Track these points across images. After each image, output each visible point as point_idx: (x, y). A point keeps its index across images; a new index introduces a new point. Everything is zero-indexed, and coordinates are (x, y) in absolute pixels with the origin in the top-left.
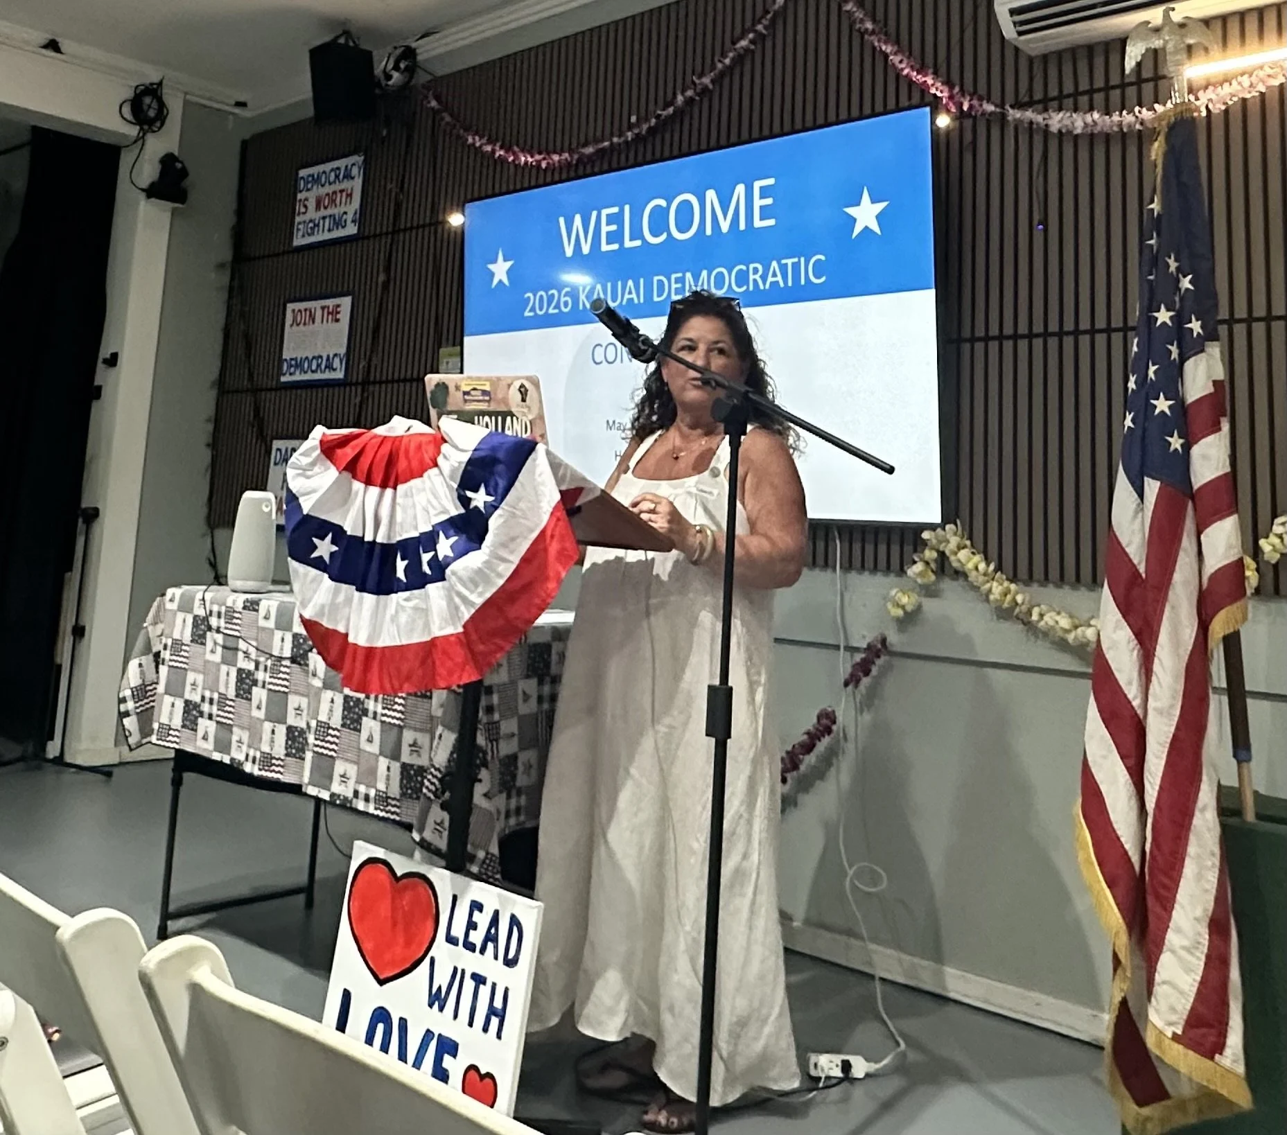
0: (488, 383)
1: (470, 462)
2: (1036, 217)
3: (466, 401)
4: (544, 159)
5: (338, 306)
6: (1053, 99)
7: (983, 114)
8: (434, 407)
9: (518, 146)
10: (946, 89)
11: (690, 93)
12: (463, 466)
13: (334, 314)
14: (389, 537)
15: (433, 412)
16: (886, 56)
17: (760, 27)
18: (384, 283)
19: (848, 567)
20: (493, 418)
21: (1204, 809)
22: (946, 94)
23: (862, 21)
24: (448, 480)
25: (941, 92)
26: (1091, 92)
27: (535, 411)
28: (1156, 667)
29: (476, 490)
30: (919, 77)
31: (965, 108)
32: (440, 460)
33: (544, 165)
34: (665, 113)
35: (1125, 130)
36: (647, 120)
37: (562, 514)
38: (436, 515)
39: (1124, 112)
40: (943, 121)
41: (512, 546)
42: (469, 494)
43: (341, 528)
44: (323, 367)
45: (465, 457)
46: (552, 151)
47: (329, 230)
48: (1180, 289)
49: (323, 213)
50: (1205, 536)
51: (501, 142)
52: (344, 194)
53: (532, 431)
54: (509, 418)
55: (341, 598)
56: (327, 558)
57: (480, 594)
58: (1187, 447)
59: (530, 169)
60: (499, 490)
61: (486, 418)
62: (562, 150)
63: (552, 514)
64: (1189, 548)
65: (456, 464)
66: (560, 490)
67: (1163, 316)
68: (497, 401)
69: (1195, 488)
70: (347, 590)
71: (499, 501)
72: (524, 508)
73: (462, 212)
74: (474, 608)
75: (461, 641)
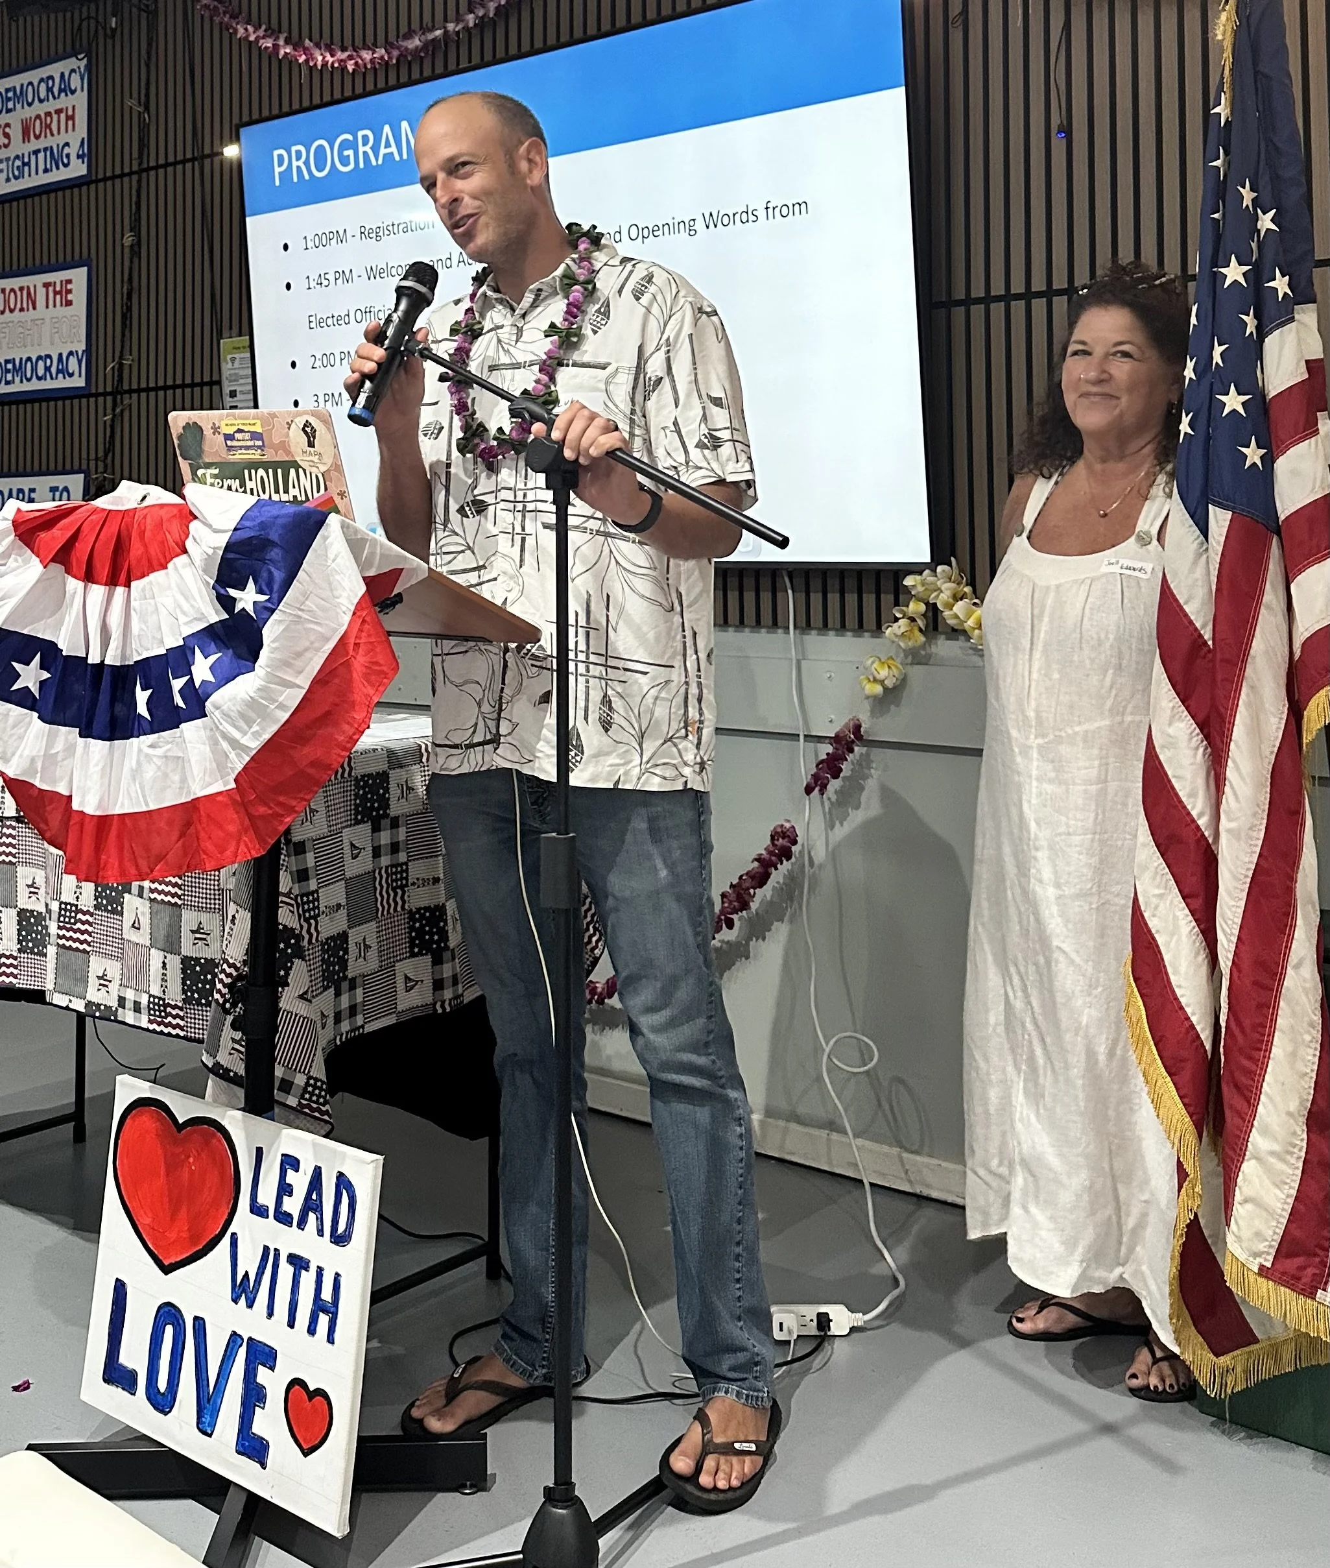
0: (258, 422)
1: (229, 548)
2: (1056, 122)
3: (230, 448)
4: (350, 57)
5: (69, 282)
8: (185, 458)
9: (311, 40)
12: (221, 553)
13: (63, 294)
14: (124, 656)
15: (184, 466)
18: (132, 246)
19: (805, 625)
20: (270, 471)
21: (1297, 967)
24: (201, 572)
27: (329, 460)
28: (1230, 773)
29: (242, 587)
32: (189, 544)
33: (350, 67)
37: (370, 611)
38: (185, 624)
41: (299, 663)
42: (233, 592)
43: (53, 645)
44: (54, 370)
45: (222, 540)
46: (361, 46)
47: (46, 171)
48: (1259, 231)
49: (34, 145)
50: (1297, 585)
51: (285, 35)
52: (63, 116)
53: (326, 489)
54: (292, 471)
55: (59, 746)
56: (35, 690)
57: (256, 735)
58: (1269, 460)
59: (332, 73)
60: (276, 587)
61: (261, 472)
62: (375, 45)
63: (354, 614)
64: (1274, 604)
65: (210, 552)
66: (364, 578)
67: (1234, 273)
68: (273, 446)
69: (1282, 517)
70: (68, 735)
71: (275, 601)
72: (314, 608)
73: (238, 139)
74: (248, 755)
75: (233, 802)
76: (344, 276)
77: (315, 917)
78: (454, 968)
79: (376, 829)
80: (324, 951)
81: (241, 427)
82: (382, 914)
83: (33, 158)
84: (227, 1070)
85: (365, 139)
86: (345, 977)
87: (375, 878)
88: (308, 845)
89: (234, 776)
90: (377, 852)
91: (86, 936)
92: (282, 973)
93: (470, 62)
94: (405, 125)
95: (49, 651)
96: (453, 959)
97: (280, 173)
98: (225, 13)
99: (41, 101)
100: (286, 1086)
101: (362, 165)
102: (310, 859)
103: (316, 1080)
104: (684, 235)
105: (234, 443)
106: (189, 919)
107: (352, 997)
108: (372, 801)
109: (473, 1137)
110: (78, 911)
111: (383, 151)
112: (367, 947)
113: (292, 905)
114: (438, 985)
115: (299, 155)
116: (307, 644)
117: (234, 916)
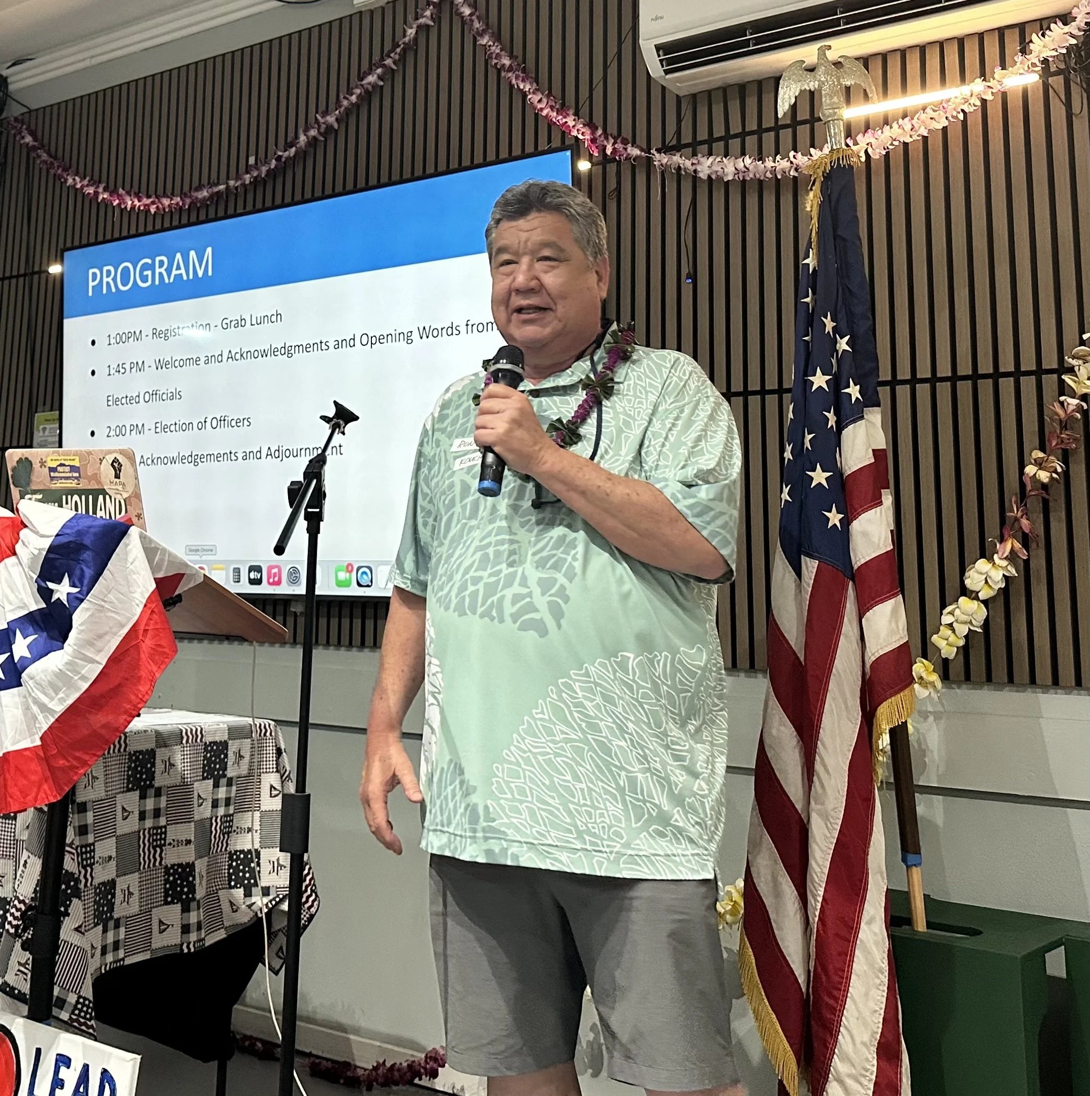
0: (77, 458)
1: (51, 549)
2: (685, 271)
3: (52, 478)
4: (153, 203)
6: (702, 143)
7: (628, 158)
8: (16, 486)
9: (123, 189)
10: (587, 131)
11: (313, 133)
12: (45, 553)
15: (15, 492)
16: (524, 95)
17: (389, 62)
20: (83, 497)
21: (869, 923)
22: (588, 137)
23: (498, 56)
24: (26, 569)
25: (583, 134)
26: (743, 135)
27: (130, 489)
28: (818, 766)
29: (59, 581)
30: (560, 117)
31: (609, 151)
32: (19, 547)
33: (153, 209)
34: (287, 154)
35: (779, 177)
36: (266, 162)
37: (158, 605)
38: (11, 611)
39: (778, 157)
40: (584, 166)
41: (99, 644)
42: (51, 585)
45: (46, 543)
46: (162, 194)
48: (837, 352)
50: (867, 620)
51: (104, 185)
53: (126, 512)
54: (101, 497)
57: (62, 700)
58: (846, 523)
59: (138, 214)
60: (86, 582)
61: (76, 497)
62: (173, 194)
63: (145, 606)
64: (851, 634)
65: (36, 552)
66: (155, 579)
67: (819, 380)
68: (87, 477)
69: (856, 567)
71: (85, 593)
72: (115, 600)
73: (62, 261)
74: (53, 717)
75: (38, 755)
76: (139, 367)
77: (91, 865)
78: (199, 915)
79: (143, 797)
80: (96, 894)
81: (63, 462)
82: (144, 868)
84: (13, 989)
85: (161, 263)
86: (112, 917)
87: (139, 838)
88: (89, 806)
89: (40, 735)
90: (142, 816)
92: (62, 909)
93: (245, 208)
94: (192, 253)
96: (199, 908)
97: (93, 287)
98: (58, 167)
100: (61, 1003)
101: (157, 282)
102: (90, 817)
103: (85, 999)
104: (403, 343)
105: (56, 474)
107: (117, 934)
108: (141, 773)
109: (206, 1060)
111: (174, 272)
112: (130, 894)
113: (73, 854)
114: (186, 929)
115: (109, 272)
116: (107, 629)
117: (26, 861)
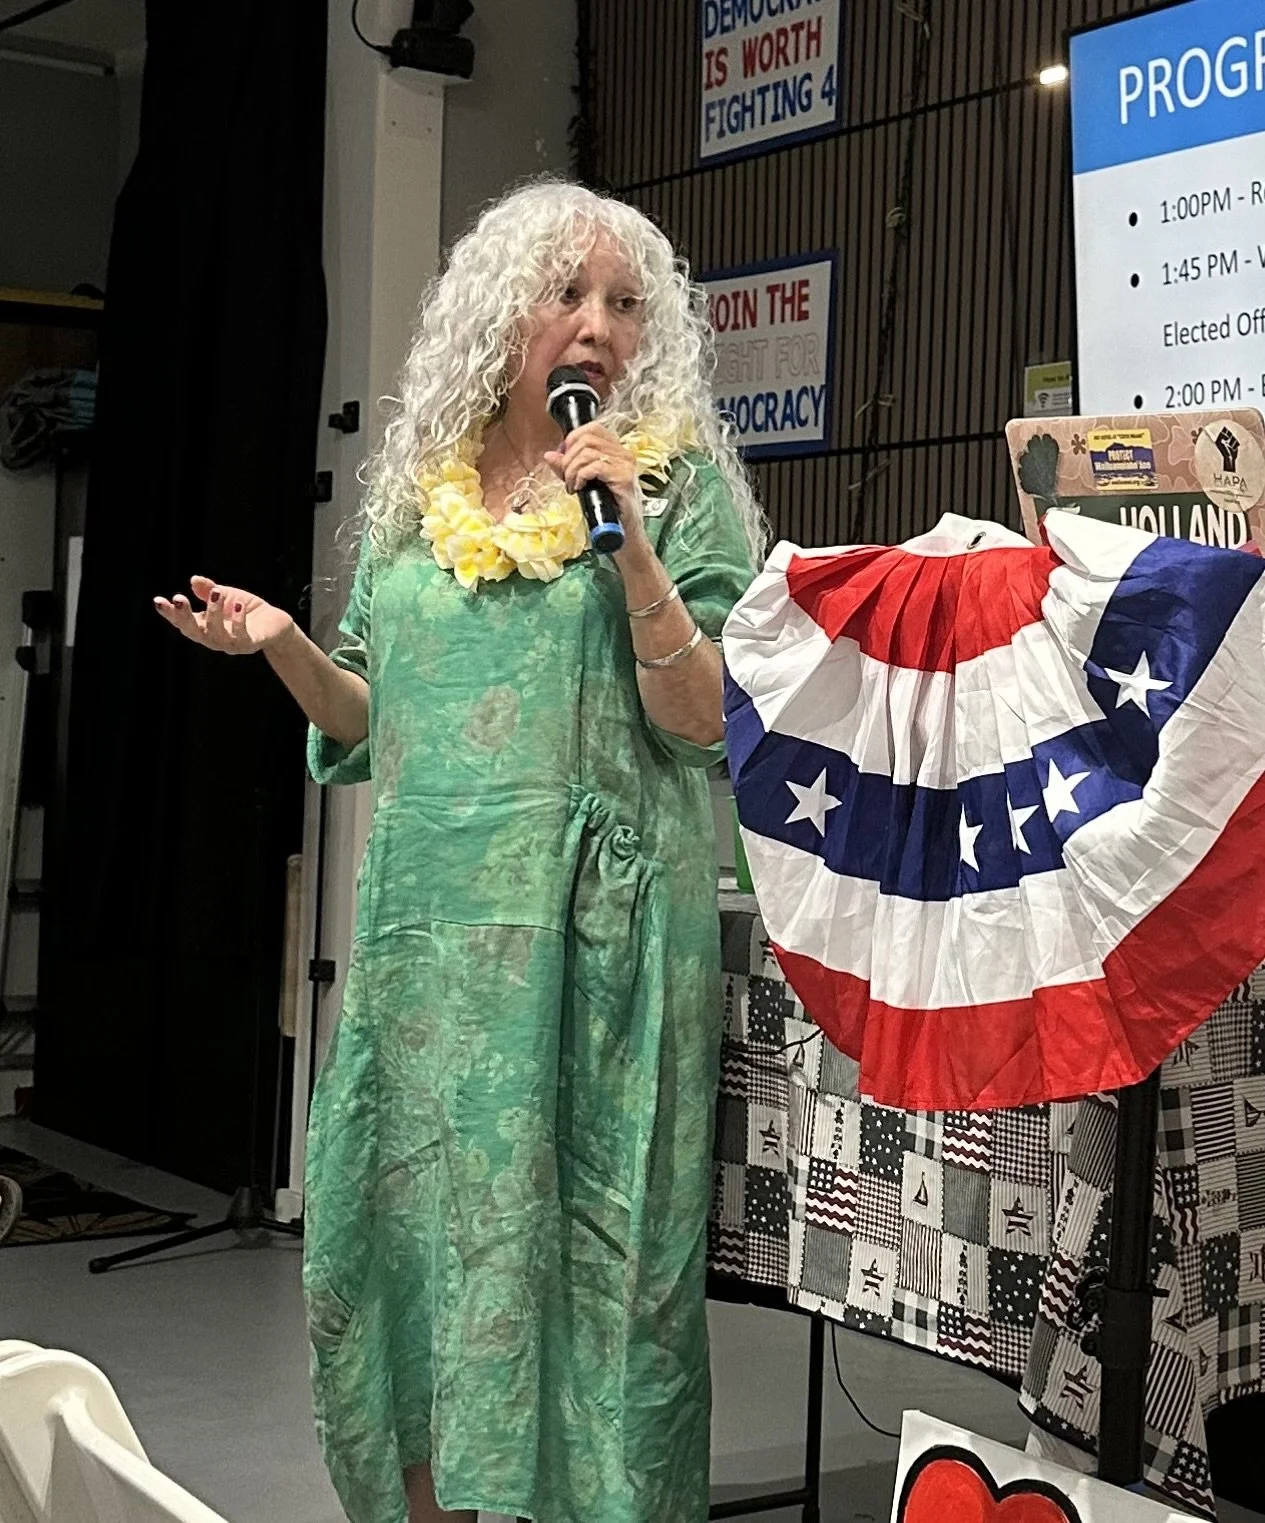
0: (1147, 432)
1: (1114, 605)
3: (1098, 474)
5: (805, 283)
8: (1028, 491)
12: (1101, 612)
13: (795, 301)
14: (943, 777)
15: (1026, 502)
18: (897, 229)
20: (1161, 510)
24: (1066, 646)
29: (1130, 667)
32: (1048, 605)
38: (1037, 727)
41: (1213, 789)
42: (1115, 675)
43: (844, 759)
44: (779, 416)
45: (1105, 593)
47: (776, 118)
49: (761, 79)
52: (803, 34)
53: (1250, 535)
54: (1197, 509)
55: (855, 908)
56: (819, 824)
57: (1141, 895)
60: (1183, 667)
61: (1147, 511)
65: (1084, 611)
68: (1169, 471)
70: (865, 889)
71: (1181, 690)
72: (1240, 707)
73: (1065, 56)
74: (1127, 926)
75: (1100, 999)
76: (1223, 262)
77: (1193, 1205)
80: (1205, 1259)
81: (1118, 441)
83: (758, 99)
84: (1058, 1420)
86: (1234, 1303)
88: (1185, 1097)
89: (1103, 959)
91: (847, 1211)
95: (839, 767)
97: (1130, 105)
99: (772, 13)
101: (1260, 85)
102: (1184, 1118)
103: (1193, 1448)
105: (1107, 466)
106: (1002, 1194)
107: (1245, 1335)
110: (836, 1173)
115: (1160, 72)
116: (1227, 762)
117: (1070, 1192)
